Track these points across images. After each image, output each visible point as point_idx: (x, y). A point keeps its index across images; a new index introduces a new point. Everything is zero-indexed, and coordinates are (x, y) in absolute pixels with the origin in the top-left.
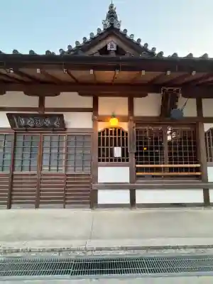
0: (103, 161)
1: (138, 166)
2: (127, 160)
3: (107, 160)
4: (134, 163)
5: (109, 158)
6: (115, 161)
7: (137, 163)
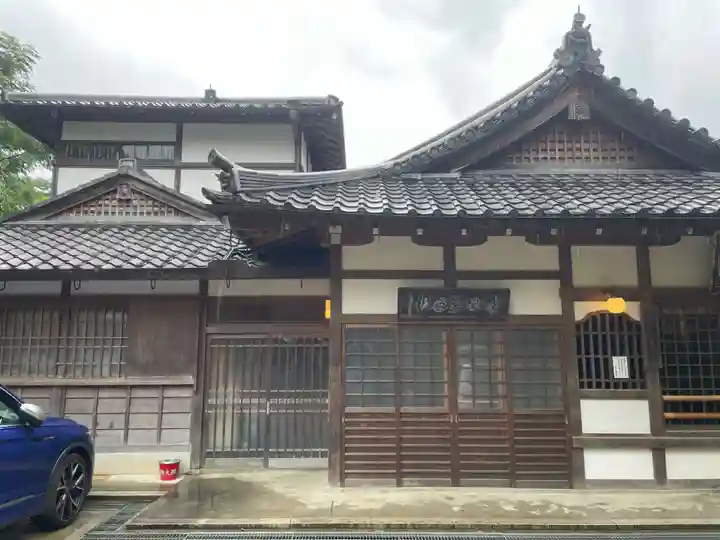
0: (590, 385)
1: (667, 397)
2: (643, 386)
3: (599, 385)
4: (659, 392)
5: (603, 380)
6: (616, 386)
7: (664, 393)
